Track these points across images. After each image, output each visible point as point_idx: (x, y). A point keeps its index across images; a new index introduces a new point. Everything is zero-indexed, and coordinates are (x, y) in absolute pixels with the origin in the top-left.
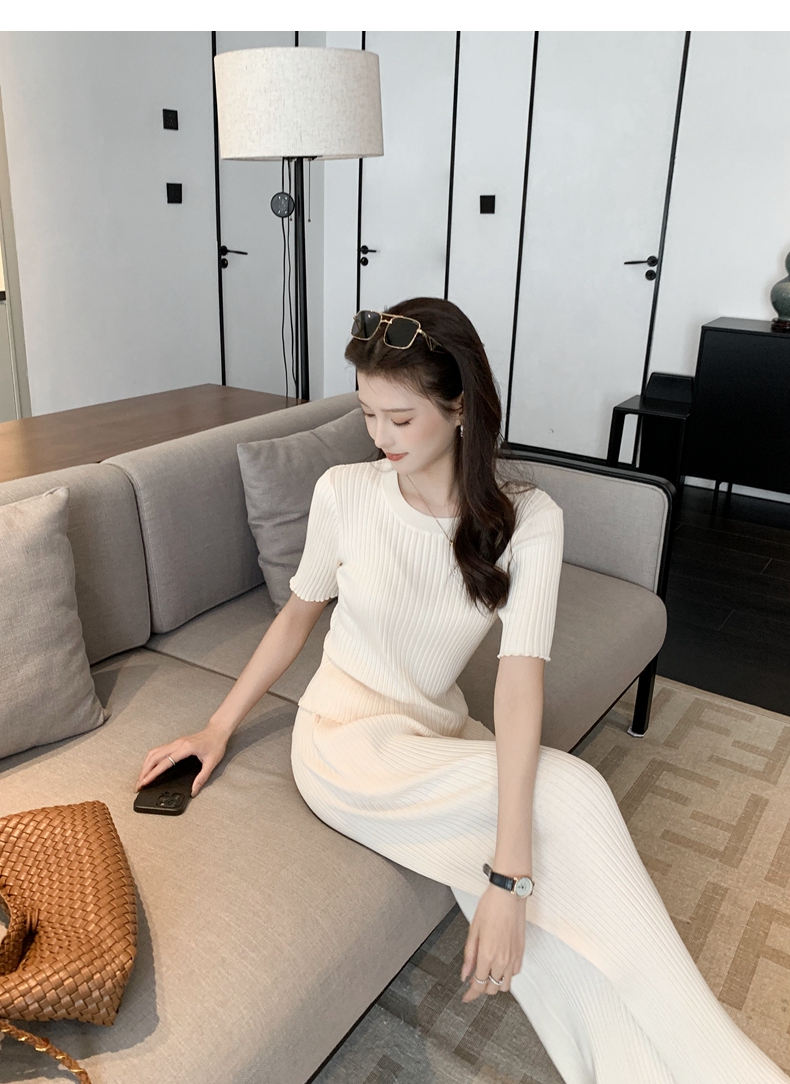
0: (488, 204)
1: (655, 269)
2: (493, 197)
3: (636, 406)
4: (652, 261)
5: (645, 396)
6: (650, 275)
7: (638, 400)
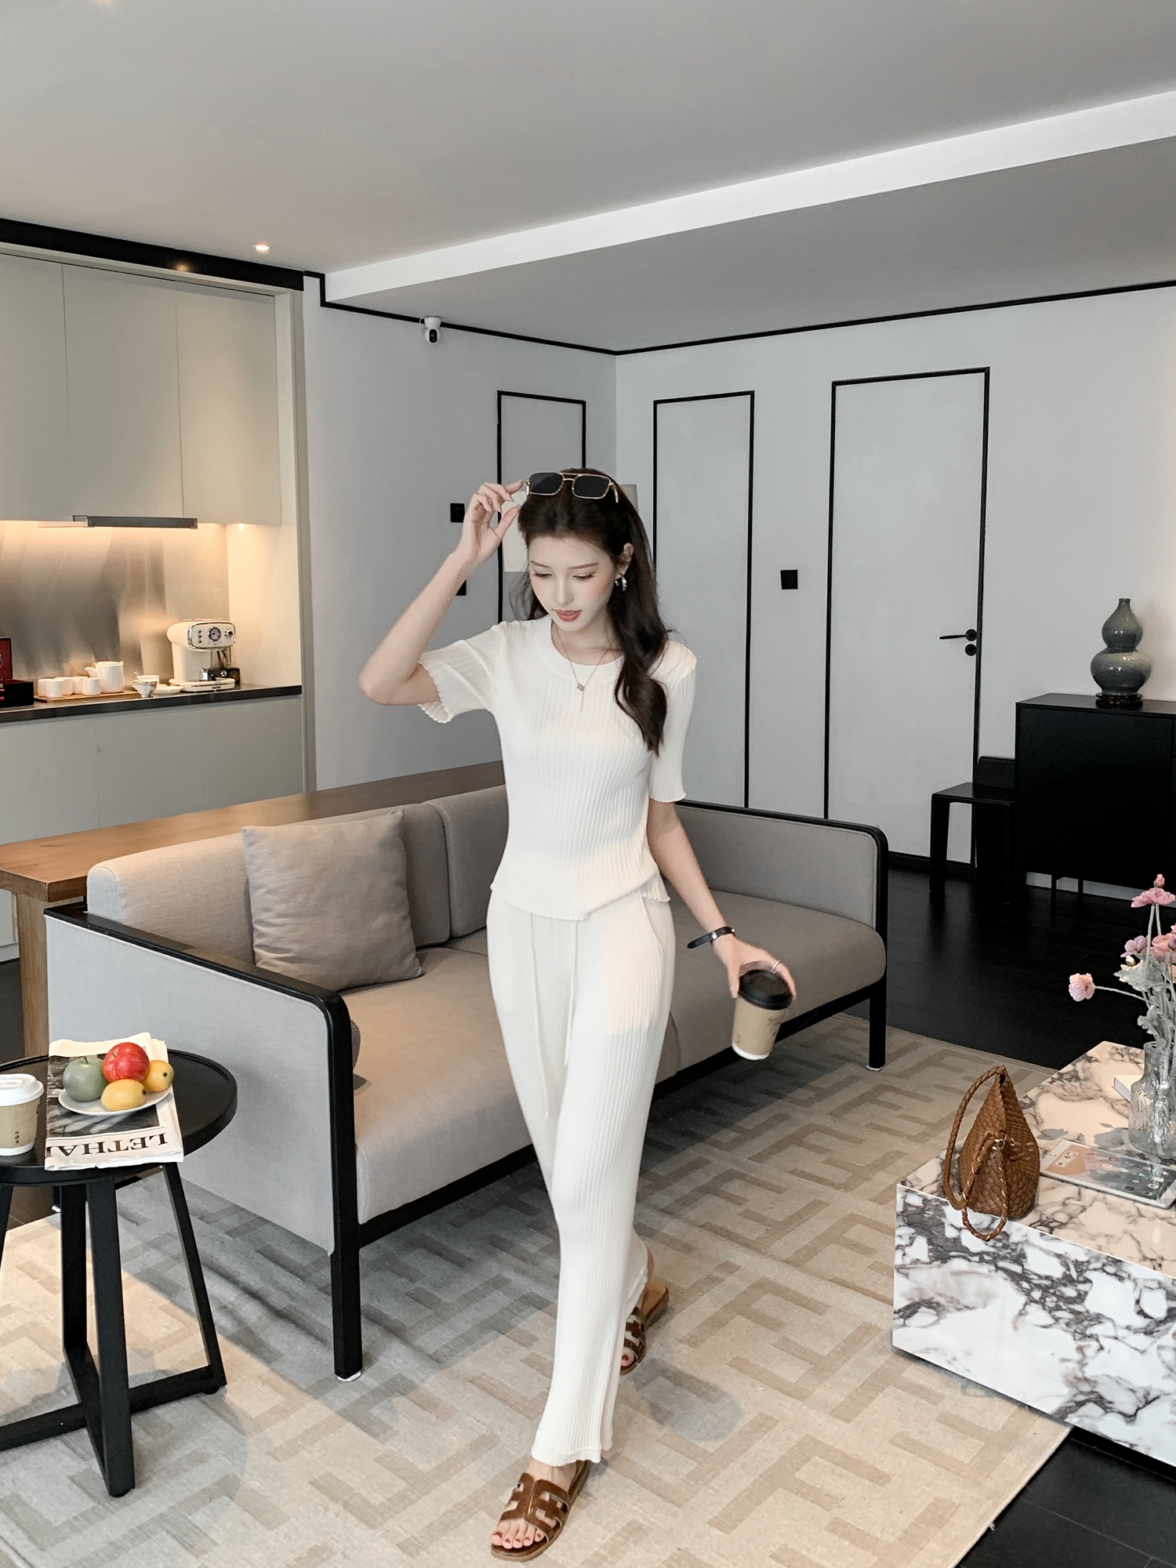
0: (789, 580)
1: (974, 643)
2: (796, 571)
3: (969, 794)
4: (971, 635)
5: (976, 784)
6: (970, 650)
7: (971, 787)
